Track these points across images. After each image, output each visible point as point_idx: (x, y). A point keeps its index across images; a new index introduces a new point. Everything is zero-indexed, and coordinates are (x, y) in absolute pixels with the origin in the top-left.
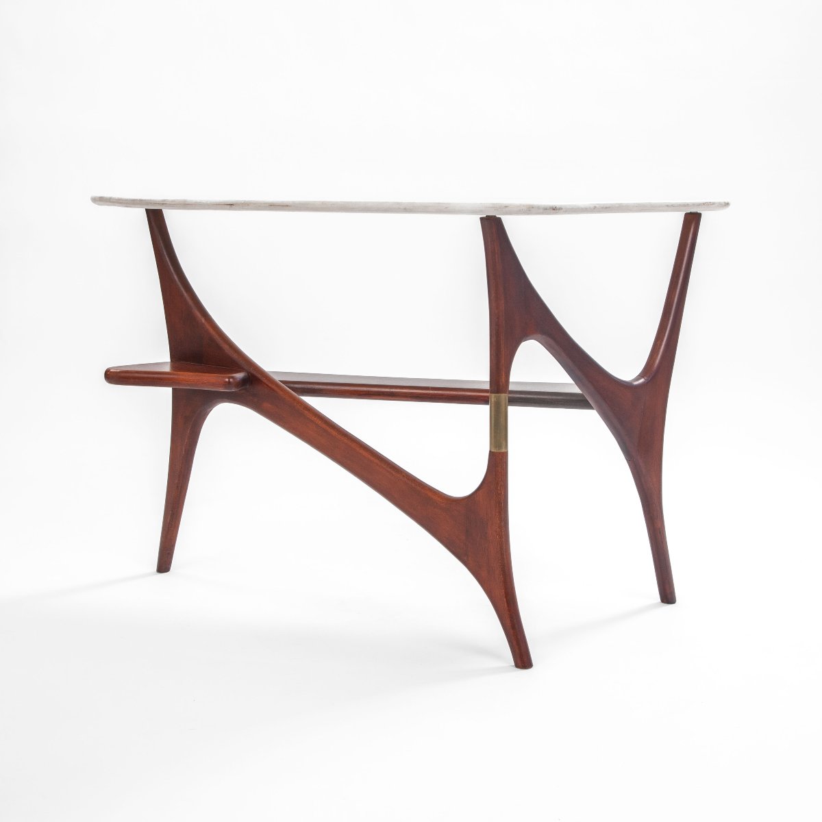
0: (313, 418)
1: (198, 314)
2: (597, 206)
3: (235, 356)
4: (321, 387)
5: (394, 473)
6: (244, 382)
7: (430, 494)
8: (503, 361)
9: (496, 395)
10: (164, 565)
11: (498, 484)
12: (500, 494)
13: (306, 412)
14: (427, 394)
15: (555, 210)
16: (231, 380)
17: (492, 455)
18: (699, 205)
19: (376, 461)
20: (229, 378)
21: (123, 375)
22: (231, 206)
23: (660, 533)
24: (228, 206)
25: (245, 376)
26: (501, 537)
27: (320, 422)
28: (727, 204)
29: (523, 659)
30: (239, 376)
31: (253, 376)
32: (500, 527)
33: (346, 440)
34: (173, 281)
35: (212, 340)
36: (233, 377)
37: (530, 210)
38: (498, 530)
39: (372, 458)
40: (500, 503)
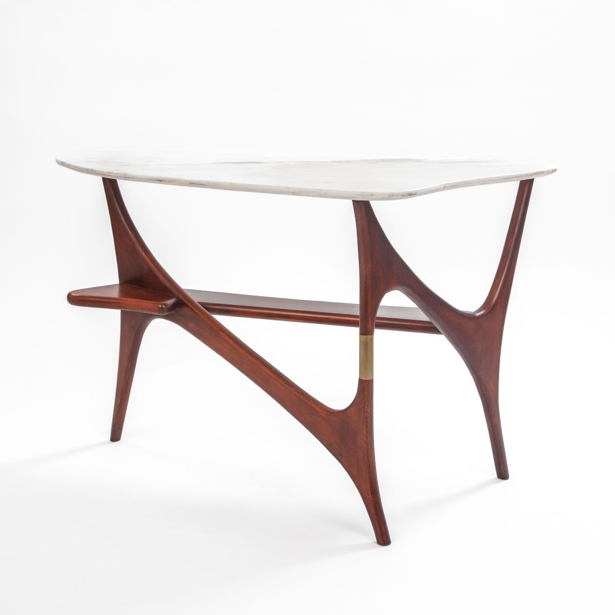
0: (226, 338)
1: (140, 249)
2: (447, 186)
3: (168, 284)
4: (234, 309)
5: (287, 387)
6: (174, 307)
7: (314, 406)
8: (369, 311)
9: (364, 336)
10: (116, 436)
11: (365, 404)
12: (367, 412)
13: (221, 333)
14: (316, 317)
15: (411, 195)
16: (164, 306)
17: (361, 382)
18: (531, 175)
19: (274, 376)
20: (162, 305)
21: (80, 298)
22: (160, 181)
23: (497, 427)
24: (158, 182)
25: (174, 302)
26: (367, 445)
27: (231, 342)
28: (554, 171)
29: (383, 538)
30: (170, 302)
31: (181, 301)
32: (367, 437)
33: (251, 358)
34: (121, 222)
35: (150, 270)
36: (165, 304)
37: (391, 197)
38: (365, 439)
39: (271, 374)
40: (366, 418)
